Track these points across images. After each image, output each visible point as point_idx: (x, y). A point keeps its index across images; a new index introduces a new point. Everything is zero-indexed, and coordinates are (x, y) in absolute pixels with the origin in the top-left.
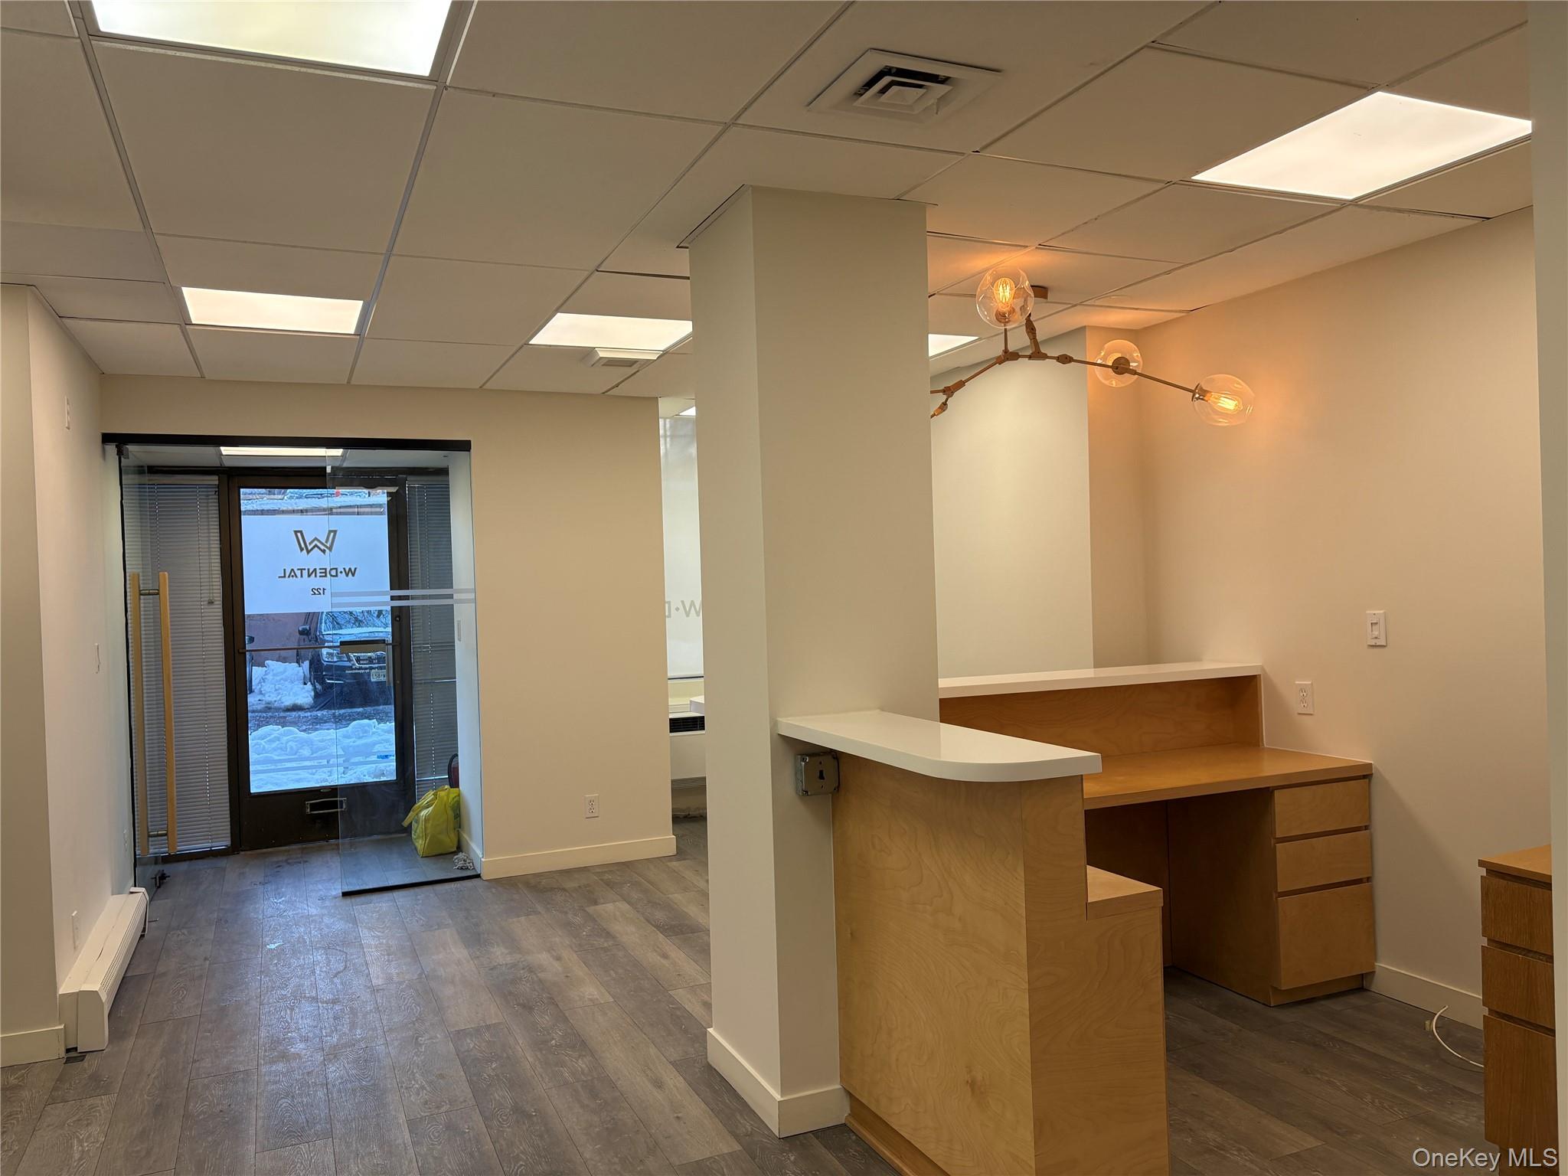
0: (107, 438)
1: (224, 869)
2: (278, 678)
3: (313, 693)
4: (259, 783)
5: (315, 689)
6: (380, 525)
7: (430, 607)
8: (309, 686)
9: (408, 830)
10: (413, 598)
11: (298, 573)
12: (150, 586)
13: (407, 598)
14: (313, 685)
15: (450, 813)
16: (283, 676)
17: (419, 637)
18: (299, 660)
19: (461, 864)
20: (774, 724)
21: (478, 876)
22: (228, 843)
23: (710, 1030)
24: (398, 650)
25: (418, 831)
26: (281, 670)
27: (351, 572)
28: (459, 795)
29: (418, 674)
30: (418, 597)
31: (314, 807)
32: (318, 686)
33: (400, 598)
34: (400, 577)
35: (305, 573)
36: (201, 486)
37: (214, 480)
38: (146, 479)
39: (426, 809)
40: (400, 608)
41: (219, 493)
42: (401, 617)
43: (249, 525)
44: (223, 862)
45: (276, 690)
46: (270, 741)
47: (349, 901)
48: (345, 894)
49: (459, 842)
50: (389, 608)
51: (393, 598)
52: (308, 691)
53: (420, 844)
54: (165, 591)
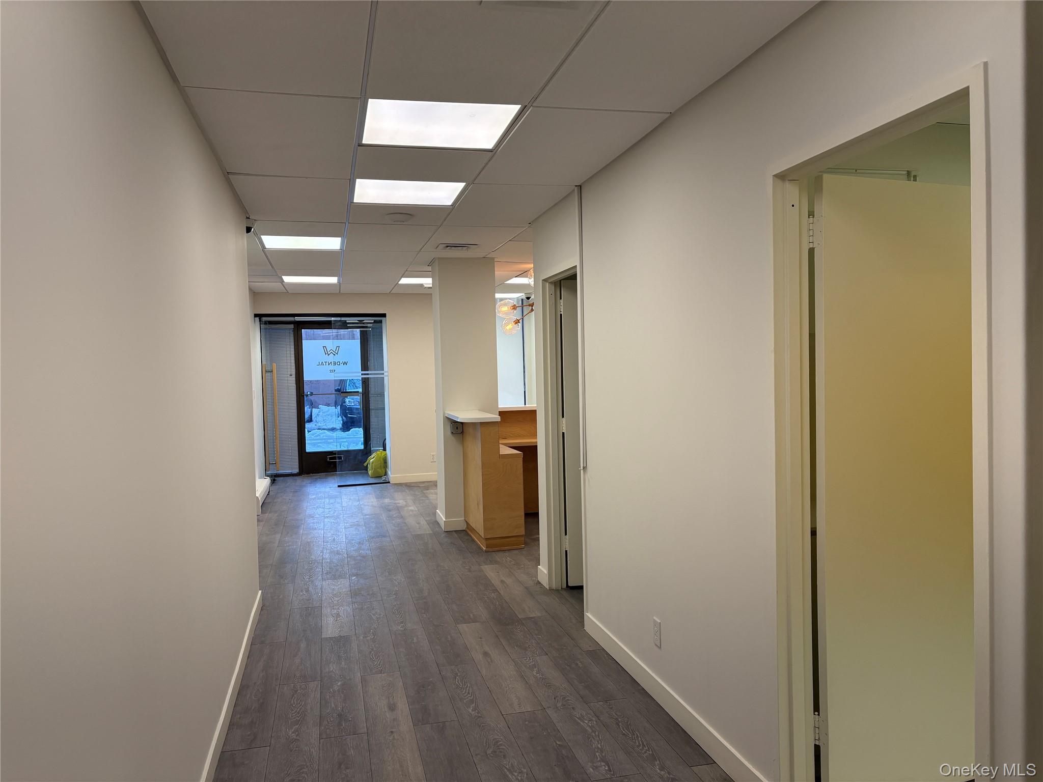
0: (256, 315)
1: (296, 479)
2: (325, 414)
3: (342, 422)
4: (309, 449)
5: (343, 420)
6: (357, 343)
7: (377, 378)
8: (340, 418)
9: (366, 468)
10: (370, 374)
11: (324, 364)
12: (269, 369)
13: (368, 374)
14: (342, 417)
15: (383, 462)
16: (328, 413)
17: (372, 390)
18: (336, 405)
19: (384, 479)
20: (444, 414)
21: (389, 482)
22: (298, 471)
23: (437, 511)
24: (364, 395)
25: (370, 467)
26: (327, 410)
27: (345, 363)
28: (386, 454)
29: (372, 406)
30: (372, 374)
31: (331, 458)
32: (344, 418)
33: (365, 374)
34: (365, 366)
35: (327, 363)
36: (287, 329)
37: (292, 326)
38: (267, 326)
39: (372, 459)
40: (365, 378)
41: (294, 331)
42: (365, 382)
43: (305, 343)
44: (296, 478)
45: (324, 420)
46: (316, 436)
47: (340, 488)
48: (339, 486)
49: (386, 473)
50: (361, 378)
51: (362, 374)
52: (339, 421)
53: (370, 472)
54: (275, 371)
